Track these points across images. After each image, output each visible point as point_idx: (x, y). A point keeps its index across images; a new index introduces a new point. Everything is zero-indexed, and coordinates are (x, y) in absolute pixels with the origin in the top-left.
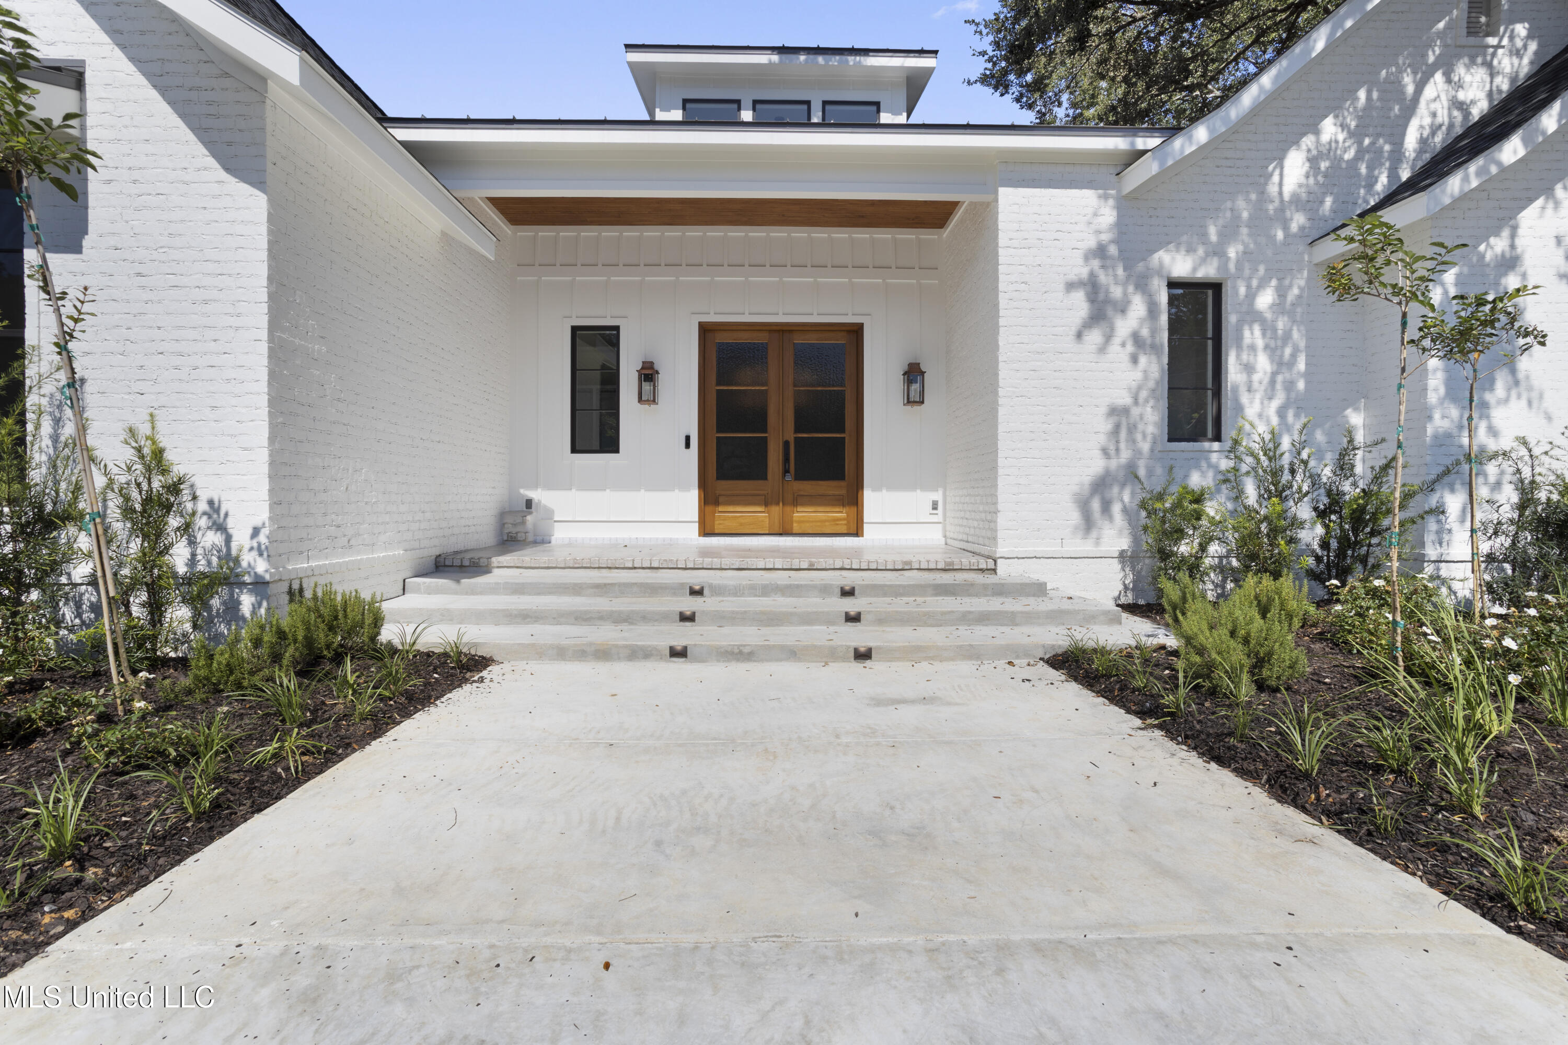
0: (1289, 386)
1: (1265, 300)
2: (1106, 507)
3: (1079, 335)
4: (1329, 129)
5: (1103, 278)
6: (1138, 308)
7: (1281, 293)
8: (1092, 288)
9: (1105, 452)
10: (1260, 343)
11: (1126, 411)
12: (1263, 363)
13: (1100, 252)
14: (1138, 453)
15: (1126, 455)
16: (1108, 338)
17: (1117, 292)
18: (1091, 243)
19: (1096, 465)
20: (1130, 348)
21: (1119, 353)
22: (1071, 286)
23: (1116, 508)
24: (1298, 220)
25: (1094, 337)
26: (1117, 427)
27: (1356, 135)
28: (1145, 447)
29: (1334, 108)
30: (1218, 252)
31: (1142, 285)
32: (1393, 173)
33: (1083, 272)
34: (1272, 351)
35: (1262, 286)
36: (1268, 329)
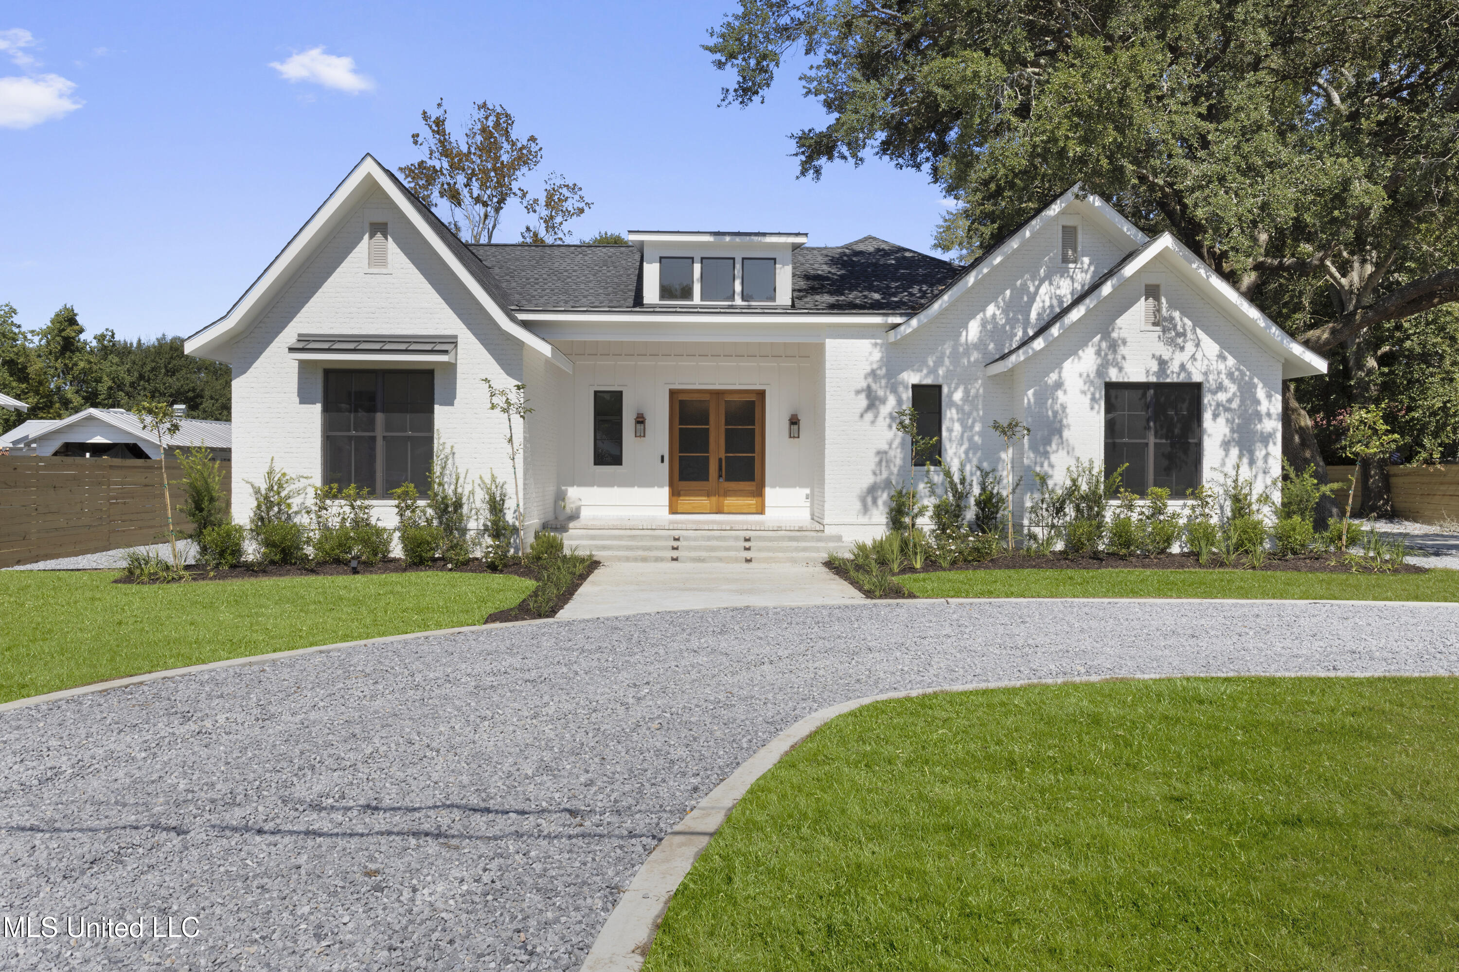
0: (970, 439)
1: (958, 396)
2: (875, 501)
3: (862, 416)
4: (991, 309)
5: (874, 387)
6: (892, 401)
7: (967, 392)
8: (869, 392)
9: (875, 474)
10: (955, 416)
11: (886, 453)
12: (957, 427)
13: (873, 373)
14: (891, 473)
15: (885, 475)
16: (876, 417)
17: (881, 393)
18: (868, 369)
19: (868, 480)
20: (888, 420)
21: (883, 422)
22: (858, 392)
23: (880, 502)
24: (975, 356)
25: (869, 416)
26: (880, 462)
27: (1005, 311)
28: (895, 470)
29: (994, 299)
30: (933, 371)
31: (894, 390)
32: (1025, 332)
33: (863, 384)
34: (962, 421)
35: (956, 389)
36: (960, 409)
